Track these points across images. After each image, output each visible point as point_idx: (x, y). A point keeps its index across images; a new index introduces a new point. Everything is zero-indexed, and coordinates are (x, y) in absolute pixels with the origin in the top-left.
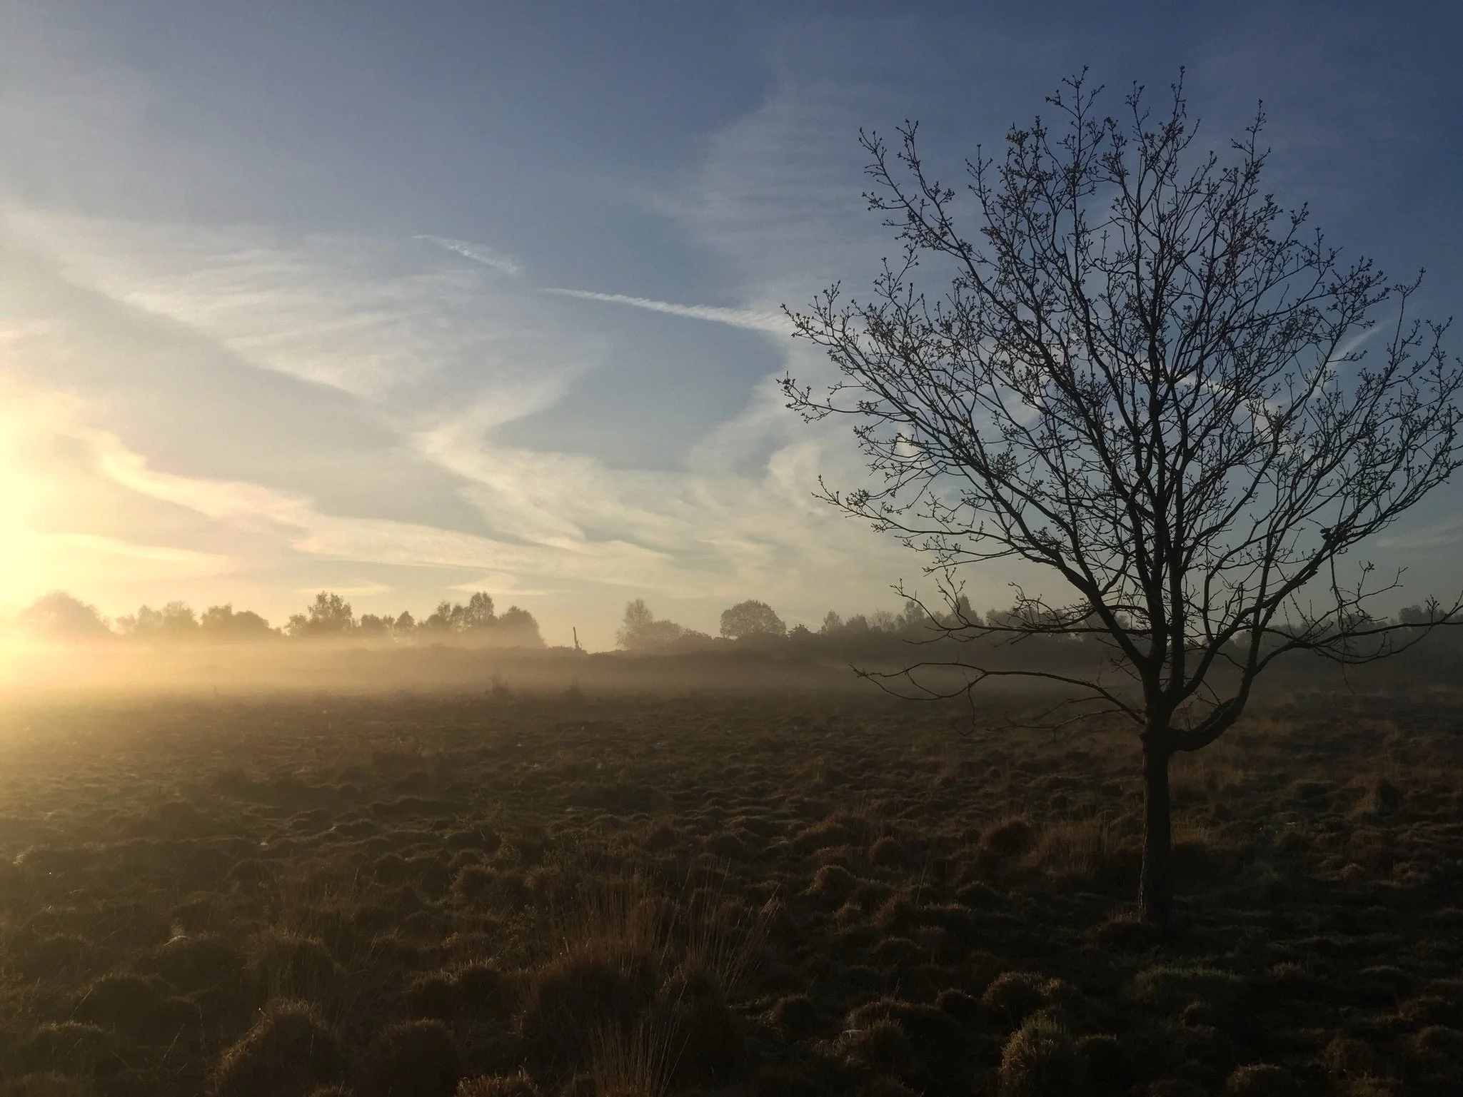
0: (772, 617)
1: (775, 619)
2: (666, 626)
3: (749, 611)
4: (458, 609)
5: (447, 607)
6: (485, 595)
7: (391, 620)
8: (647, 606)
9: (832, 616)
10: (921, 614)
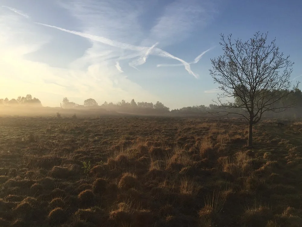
0: (95, 102)
1: (96, 102)
2: (72, 103)
3: (90, 101)
4: (23, 98)
5: (20, 97)
6: (30, 95)
7: (3, 100)
8: (68, 99)
9: (106, 102)
10: (125, 102)
